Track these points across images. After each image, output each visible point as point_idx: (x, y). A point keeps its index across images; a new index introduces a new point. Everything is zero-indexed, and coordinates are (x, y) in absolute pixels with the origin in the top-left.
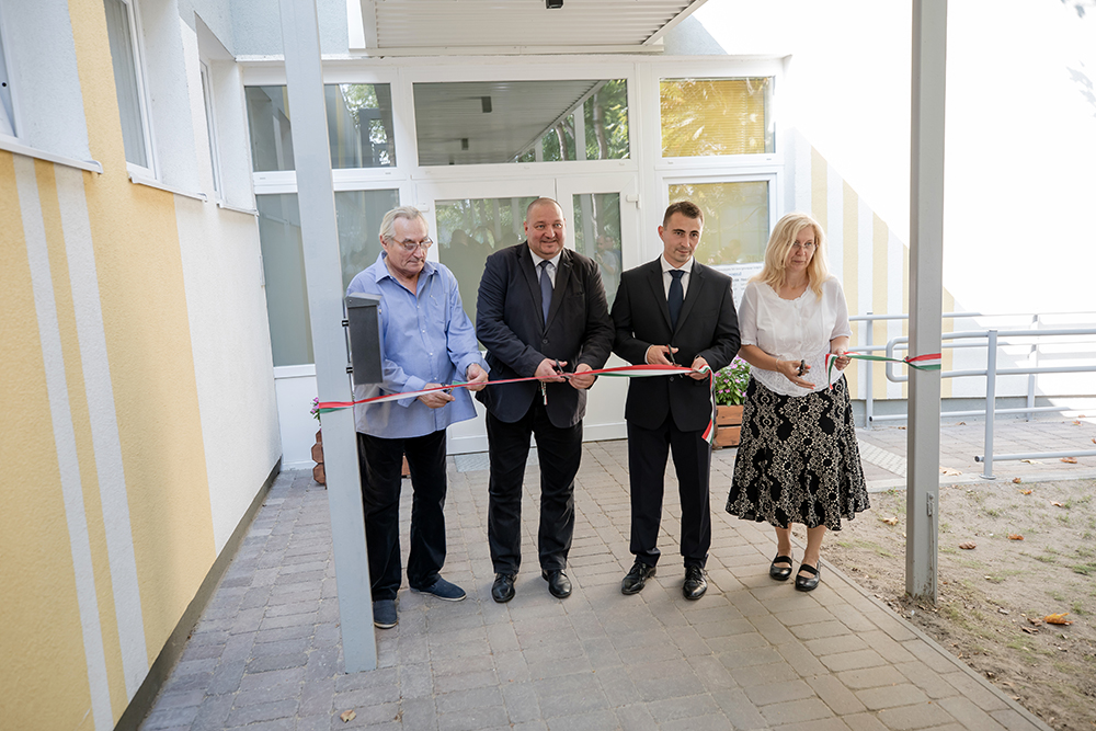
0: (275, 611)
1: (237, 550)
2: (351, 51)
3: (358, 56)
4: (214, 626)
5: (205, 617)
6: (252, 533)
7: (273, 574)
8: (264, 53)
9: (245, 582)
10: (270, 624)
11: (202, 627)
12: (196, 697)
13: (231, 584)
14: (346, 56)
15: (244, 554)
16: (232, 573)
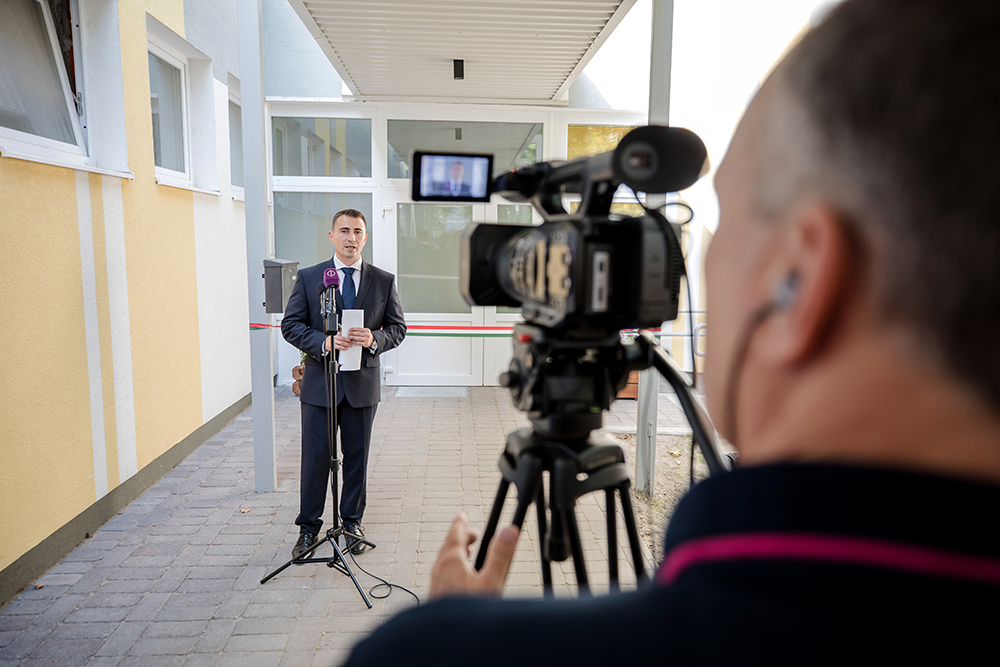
0: (231, 459)
1: (224, 426)
2: (343, 96)
3: (348, 100)
4: (191, 463)
5: (189, 458)
6: (239, 418)
7: (241, 441)
8: (284, 96)
9: (222, 443)
10: (225, 465)
11: (184, 463)
12: (166, 494)
13: (212, 444)
14: (339, 100)
15: (228, 429)
16: (216, 438)
